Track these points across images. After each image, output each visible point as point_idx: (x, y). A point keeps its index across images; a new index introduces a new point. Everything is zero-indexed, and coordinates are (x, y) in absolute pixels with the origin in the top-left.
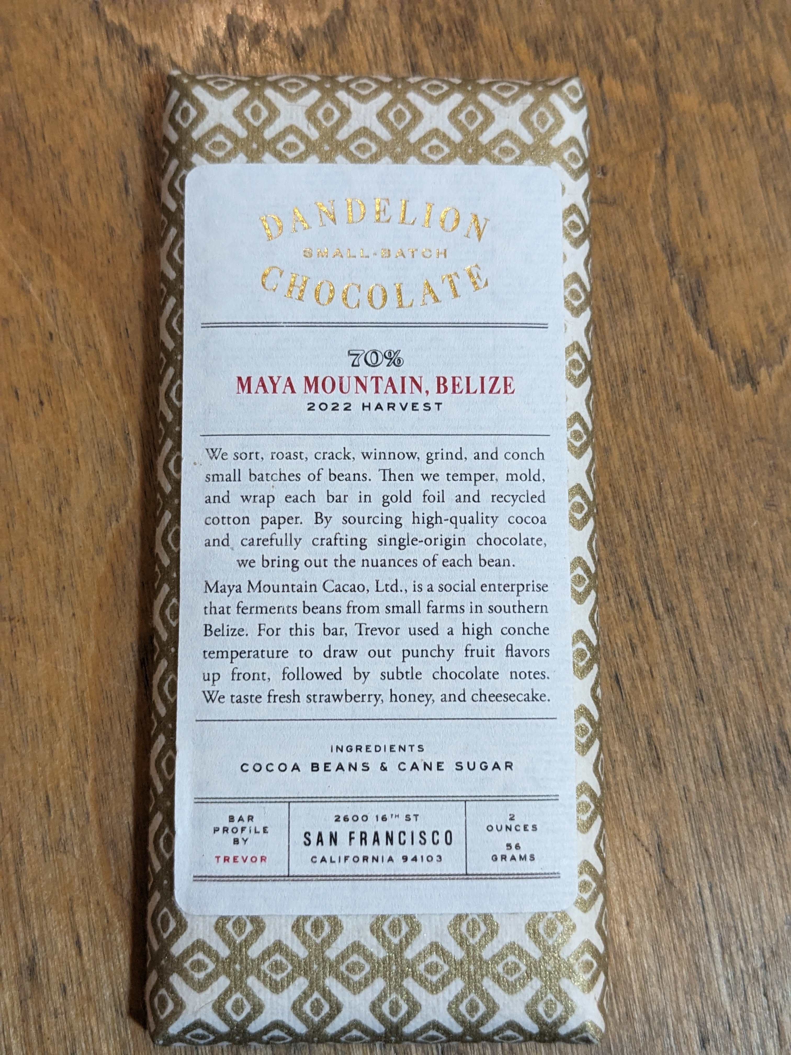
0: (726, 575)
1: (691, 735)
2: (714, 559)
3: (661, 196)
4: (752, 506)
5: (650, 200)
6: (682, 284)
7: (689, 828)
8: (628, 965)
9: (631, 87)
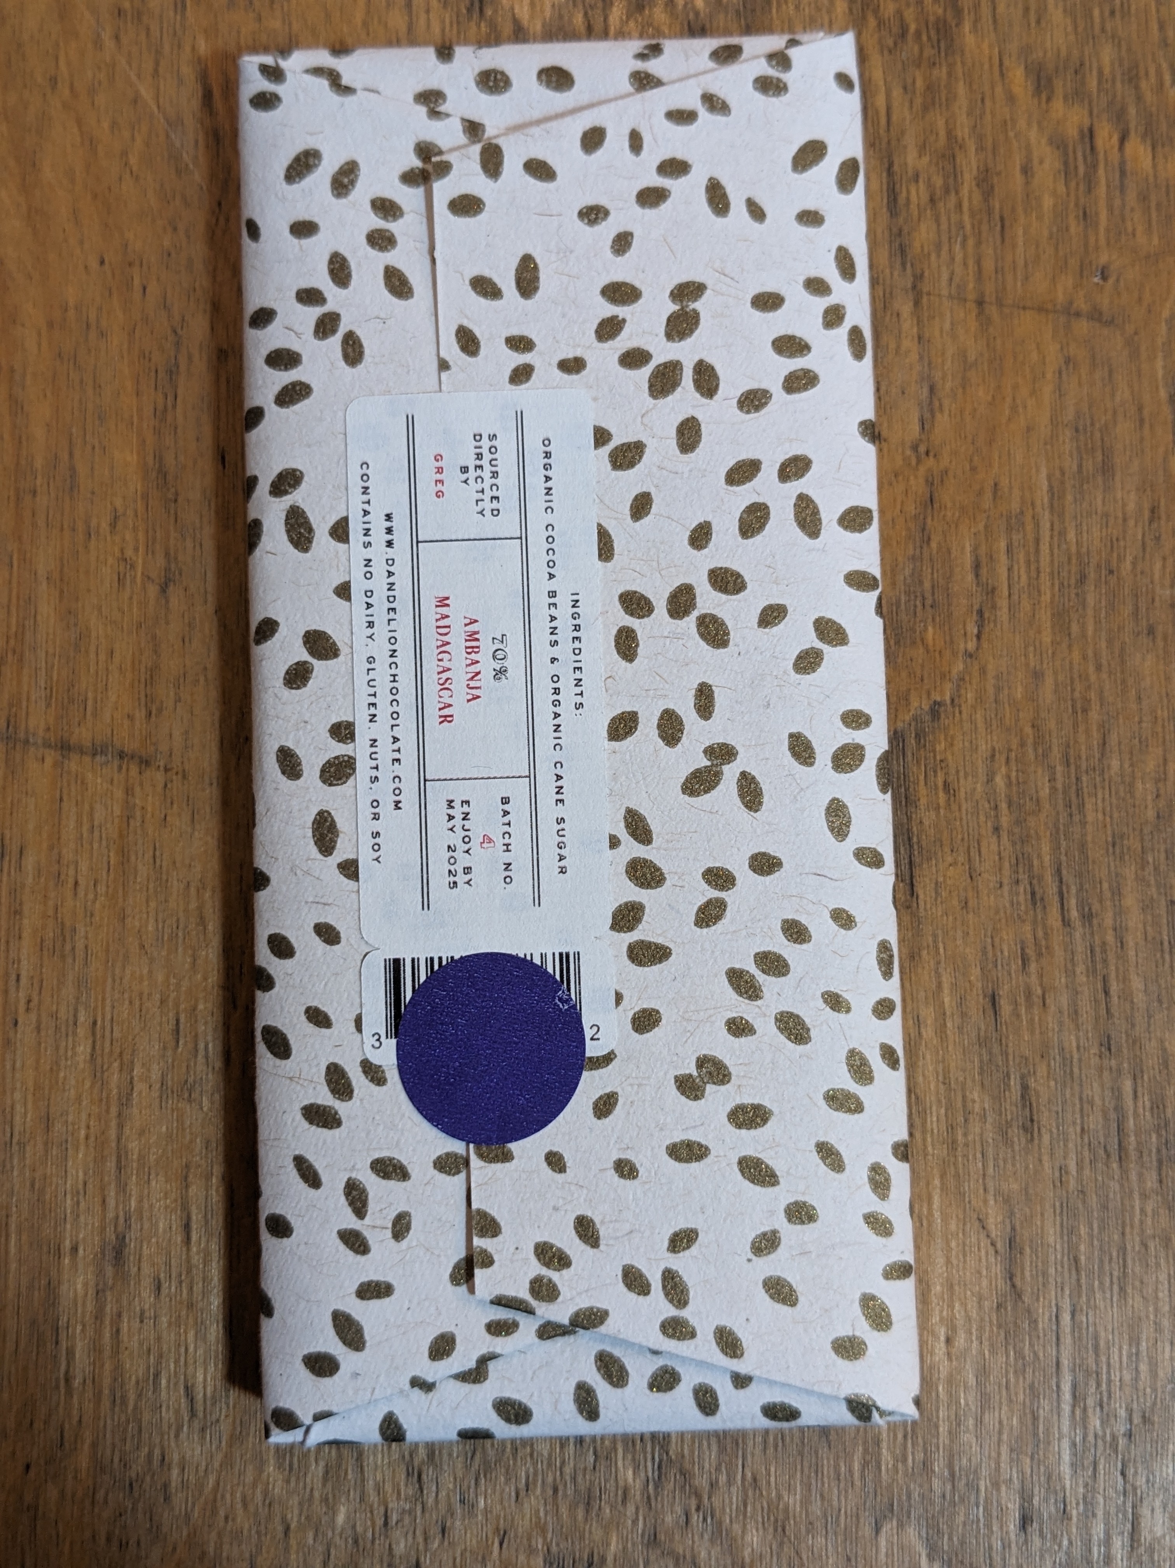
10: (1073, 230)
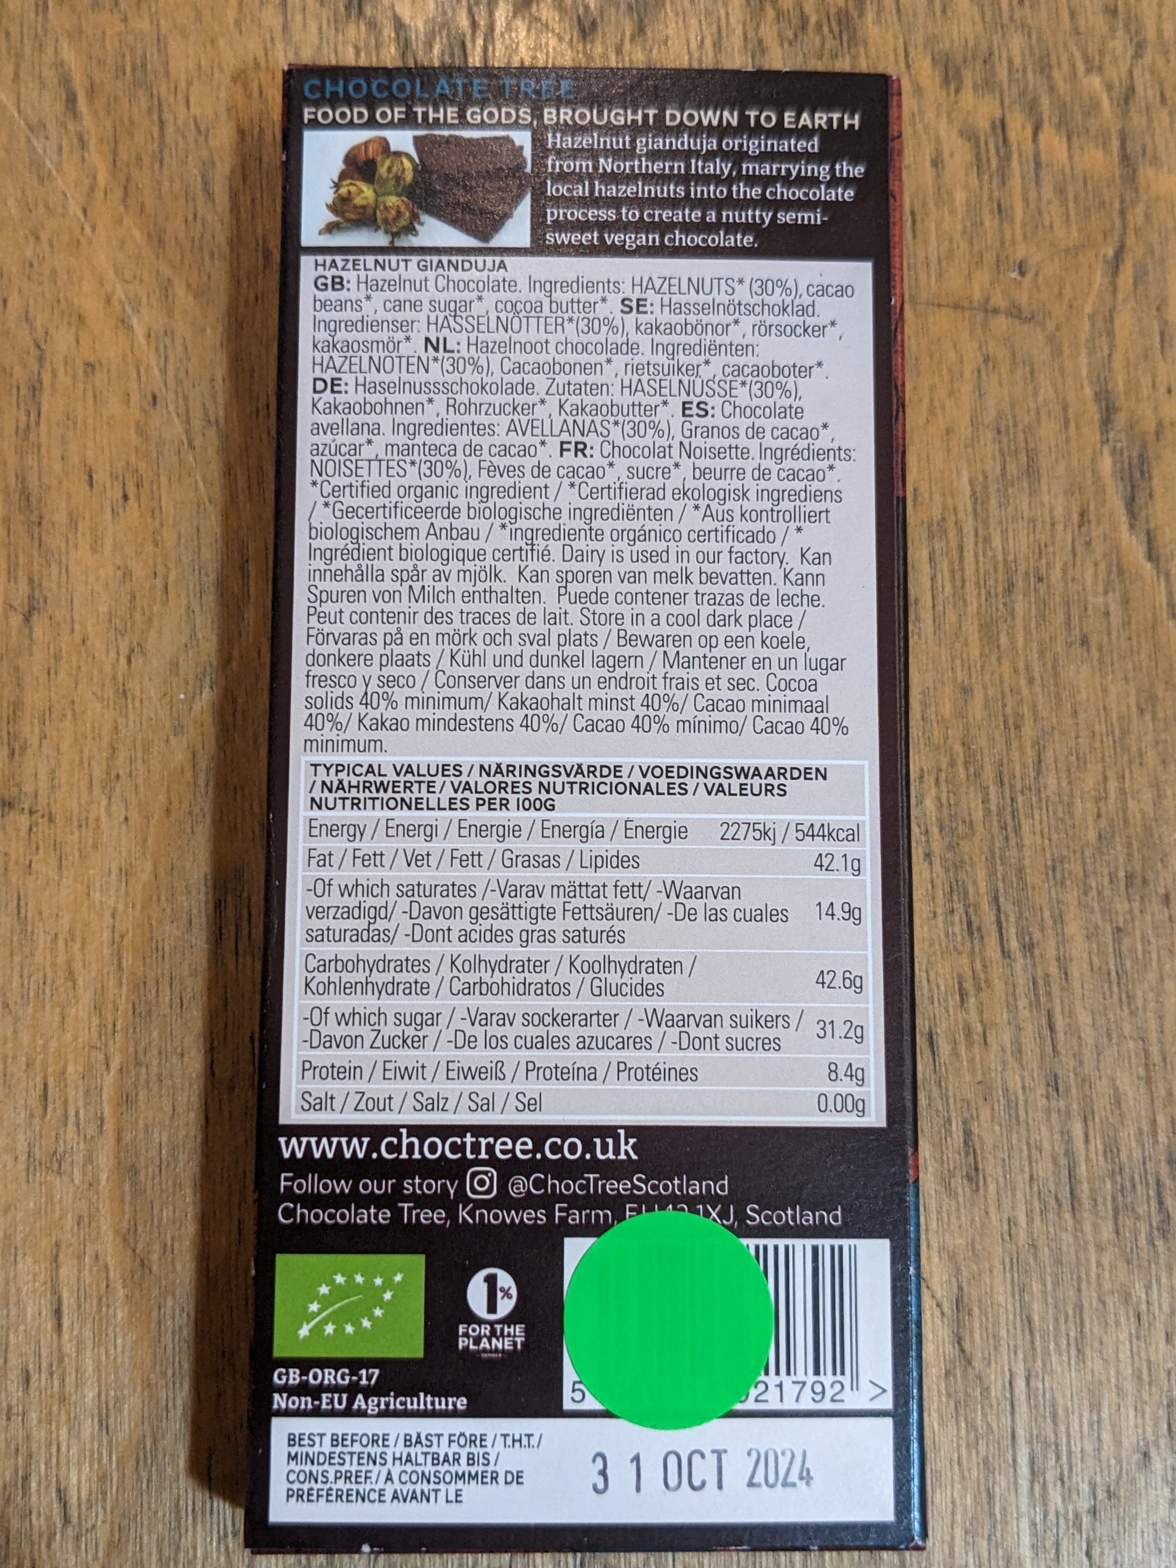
0: (1122, 907)
1: (1032, 1142)
2: (1106, 880)
3: (1105, 320)
5: (1087, 325)
6: (1118, 456)
7: (1009, 1281)
9: (1082, 149)
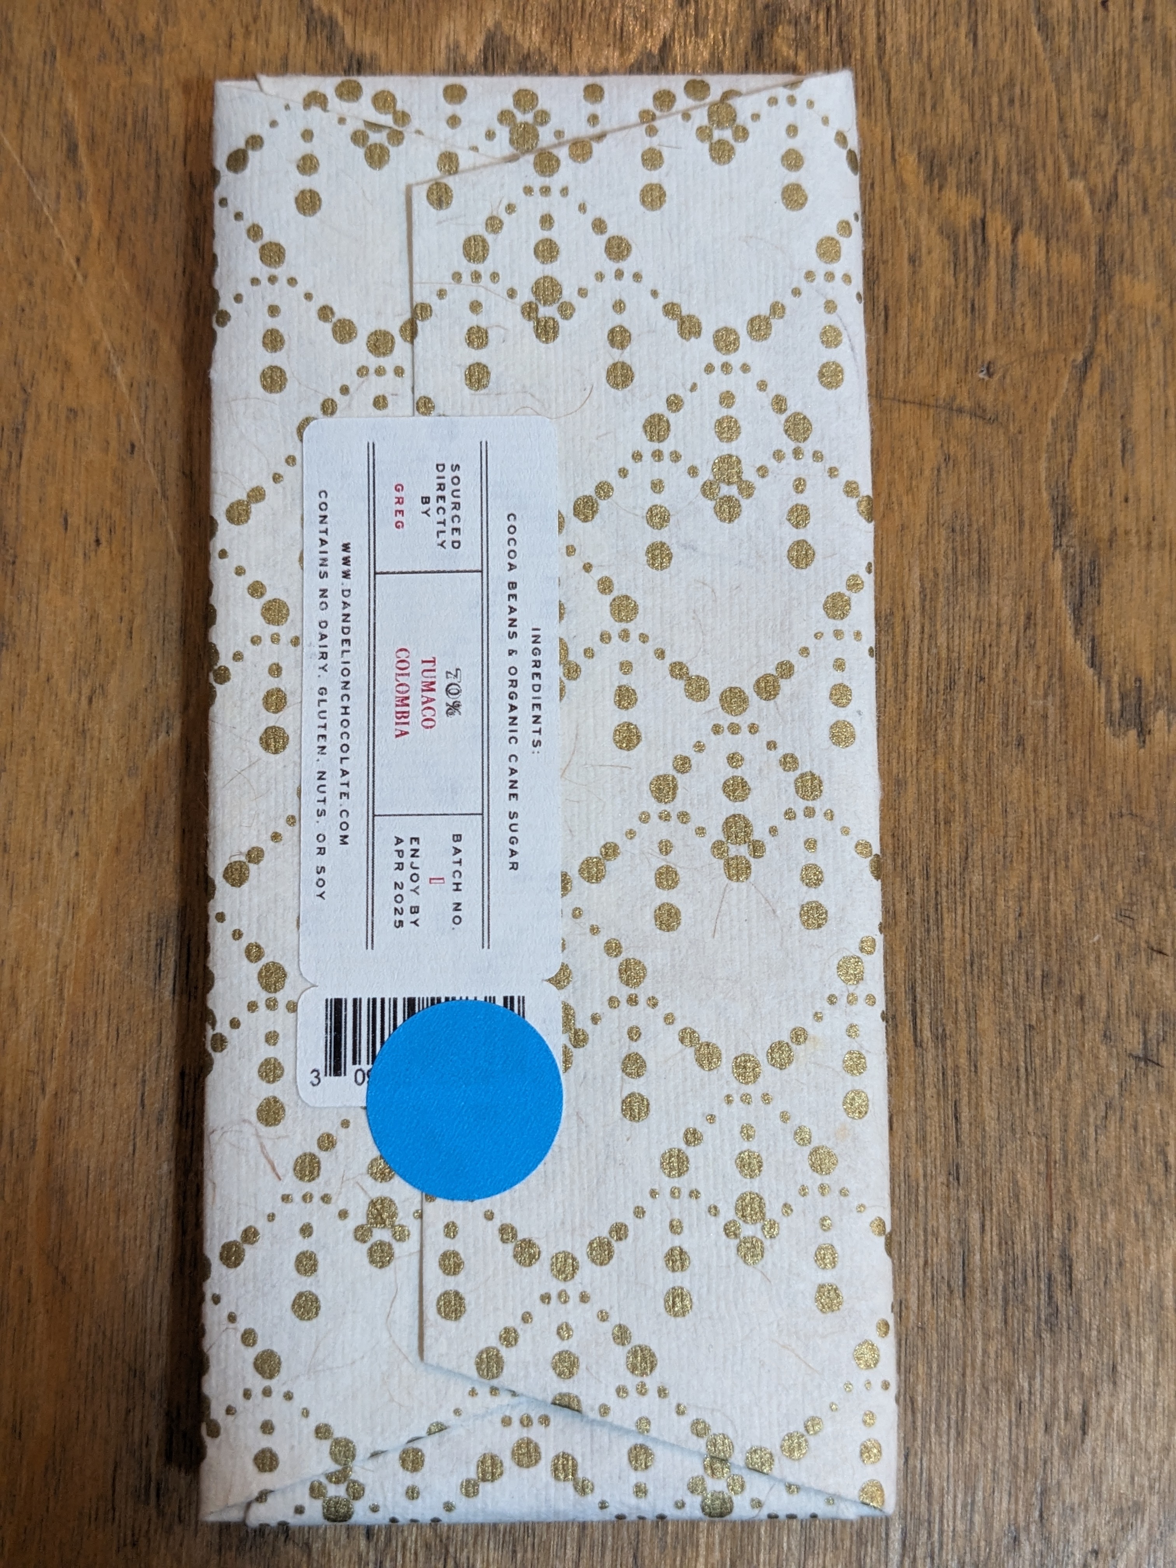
4: (1097, 910)
8: (759, 1538)
10: (959, 323)
